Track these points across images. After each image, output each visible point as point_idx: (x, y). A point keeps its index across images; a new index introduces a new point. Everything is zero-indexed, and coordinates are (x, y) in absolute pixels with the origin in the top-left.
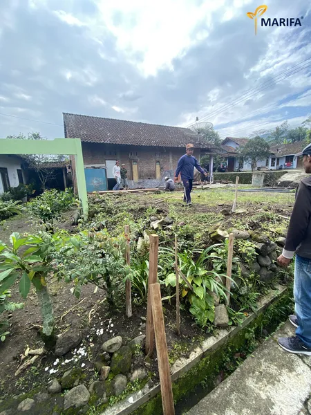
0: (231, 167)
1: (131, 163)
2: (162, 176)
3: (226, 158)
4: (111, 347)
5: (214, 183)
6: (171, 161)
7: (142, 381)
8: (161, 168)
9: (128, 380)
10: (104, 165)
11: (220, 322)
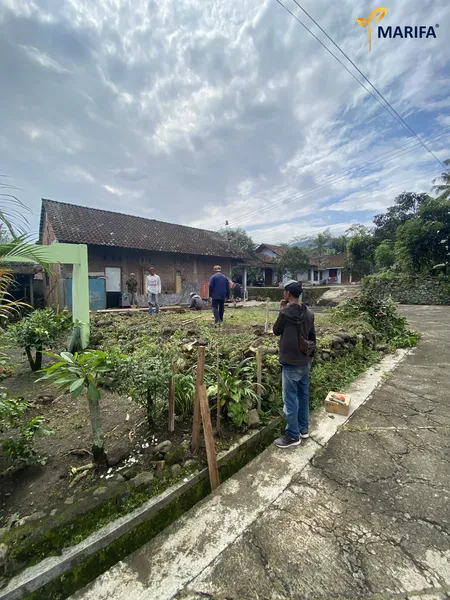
0: (268, 282)
1: (141, 271)
2: (184, 289)
3: (262, 270)
4: (162, 448)
5: (249, 300)
6: (195, 272)
7: (193, 468)
8: (183, 280)
9: (182, 467)
10: (102, 274)
11: (253, 422)
